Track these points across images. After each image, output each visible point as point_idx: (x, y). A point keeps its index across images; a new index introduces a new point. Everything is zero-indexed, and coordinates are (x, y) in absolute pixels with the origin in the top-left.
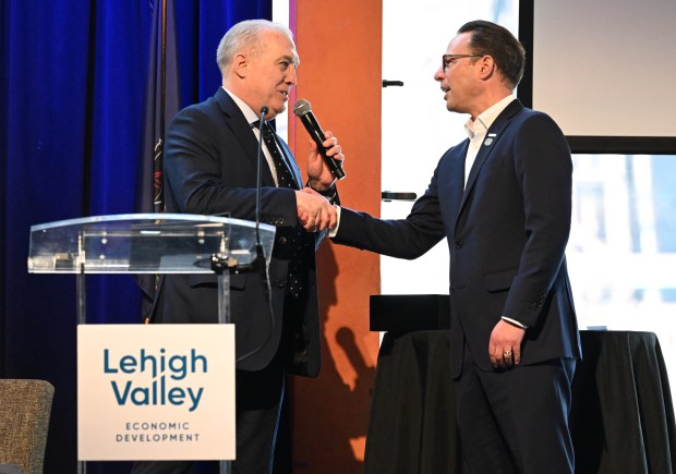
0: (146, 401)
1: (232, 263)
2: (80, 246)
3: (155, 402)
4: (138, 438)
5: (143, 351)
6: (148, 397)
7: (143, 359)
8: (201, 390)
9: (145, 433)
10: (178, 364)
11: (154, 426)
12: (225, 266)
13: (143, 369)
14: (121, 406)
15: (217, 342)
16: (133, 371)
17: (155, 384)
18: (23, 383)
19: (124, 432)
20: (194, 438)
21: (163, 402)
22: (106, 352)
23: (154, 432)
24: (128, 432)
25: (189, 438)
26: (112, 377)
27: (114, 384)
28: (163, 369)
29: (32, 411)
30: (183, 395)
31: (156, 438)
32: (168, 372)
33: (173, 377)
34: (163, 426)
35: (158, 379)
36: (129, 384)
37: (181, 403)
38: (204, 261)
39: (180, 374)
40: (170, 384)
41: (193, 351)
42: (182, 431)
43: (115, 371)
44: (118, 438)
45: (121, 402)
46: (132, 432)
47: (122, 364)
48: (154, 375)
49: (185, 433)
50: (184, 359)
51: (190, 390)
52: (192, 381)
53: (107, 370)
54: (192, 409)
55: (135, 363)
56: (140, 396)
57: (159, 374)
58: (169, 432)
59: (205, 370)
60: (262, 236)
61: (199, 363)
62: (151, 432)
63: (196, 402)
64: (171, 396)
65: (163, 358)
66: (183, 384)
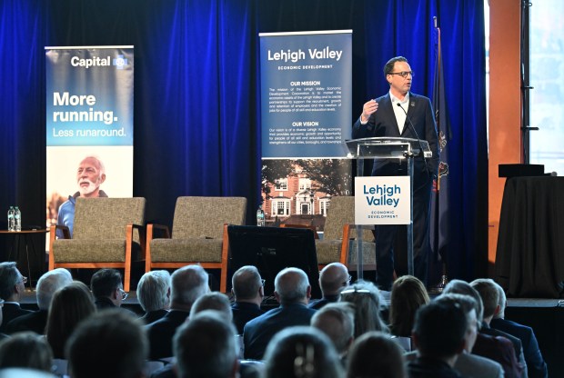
0: (379, 204)
3: (382, 204)
4: (376, 217)
5: (378, 186)
6: (379, 202)
7: (378, 189)
8: (398, 199)
9: (378, 215)
10: (390, 190)
11: (382, 213)
13: (377, 192)
14: (370, 206)
15: (404, 182)
16: (374, 193)
17: (382, 197)
19: (371, 215)
21: (385, 204)
22: (365, 186)
23: (382, 215)
25: (394, 217)
26: (367, 195)
27: (367, 198)
28: (384, 192)
30: (392, 202)
31: (382, 217)
32: (386, 193)
33: (388, 195)
34: (385, 212)
36: (373, 197)
37: (391, 204)
39: (391, 194)
40: (387, 198)
41: (395, 186)
42: (391, 214)
43: (368, 193)
44: (369, 217)
45: (370, 204)
46: (374, 215)
47: (370, 191)
48: (382, 194)
49: (393, 215)
50: (392, 189)
51: (394, 200)
52: (395, 196)
53: (365, 193)
54: (395, 207)
55: (375, 190)
56: (376, 202)
57: (384, 194)
58: (387, 214)
59: (400, 192)
62: (380, 215)
63: (396, 204)
64: (387, 202)
65: (385, 188)
66: (392, 198)
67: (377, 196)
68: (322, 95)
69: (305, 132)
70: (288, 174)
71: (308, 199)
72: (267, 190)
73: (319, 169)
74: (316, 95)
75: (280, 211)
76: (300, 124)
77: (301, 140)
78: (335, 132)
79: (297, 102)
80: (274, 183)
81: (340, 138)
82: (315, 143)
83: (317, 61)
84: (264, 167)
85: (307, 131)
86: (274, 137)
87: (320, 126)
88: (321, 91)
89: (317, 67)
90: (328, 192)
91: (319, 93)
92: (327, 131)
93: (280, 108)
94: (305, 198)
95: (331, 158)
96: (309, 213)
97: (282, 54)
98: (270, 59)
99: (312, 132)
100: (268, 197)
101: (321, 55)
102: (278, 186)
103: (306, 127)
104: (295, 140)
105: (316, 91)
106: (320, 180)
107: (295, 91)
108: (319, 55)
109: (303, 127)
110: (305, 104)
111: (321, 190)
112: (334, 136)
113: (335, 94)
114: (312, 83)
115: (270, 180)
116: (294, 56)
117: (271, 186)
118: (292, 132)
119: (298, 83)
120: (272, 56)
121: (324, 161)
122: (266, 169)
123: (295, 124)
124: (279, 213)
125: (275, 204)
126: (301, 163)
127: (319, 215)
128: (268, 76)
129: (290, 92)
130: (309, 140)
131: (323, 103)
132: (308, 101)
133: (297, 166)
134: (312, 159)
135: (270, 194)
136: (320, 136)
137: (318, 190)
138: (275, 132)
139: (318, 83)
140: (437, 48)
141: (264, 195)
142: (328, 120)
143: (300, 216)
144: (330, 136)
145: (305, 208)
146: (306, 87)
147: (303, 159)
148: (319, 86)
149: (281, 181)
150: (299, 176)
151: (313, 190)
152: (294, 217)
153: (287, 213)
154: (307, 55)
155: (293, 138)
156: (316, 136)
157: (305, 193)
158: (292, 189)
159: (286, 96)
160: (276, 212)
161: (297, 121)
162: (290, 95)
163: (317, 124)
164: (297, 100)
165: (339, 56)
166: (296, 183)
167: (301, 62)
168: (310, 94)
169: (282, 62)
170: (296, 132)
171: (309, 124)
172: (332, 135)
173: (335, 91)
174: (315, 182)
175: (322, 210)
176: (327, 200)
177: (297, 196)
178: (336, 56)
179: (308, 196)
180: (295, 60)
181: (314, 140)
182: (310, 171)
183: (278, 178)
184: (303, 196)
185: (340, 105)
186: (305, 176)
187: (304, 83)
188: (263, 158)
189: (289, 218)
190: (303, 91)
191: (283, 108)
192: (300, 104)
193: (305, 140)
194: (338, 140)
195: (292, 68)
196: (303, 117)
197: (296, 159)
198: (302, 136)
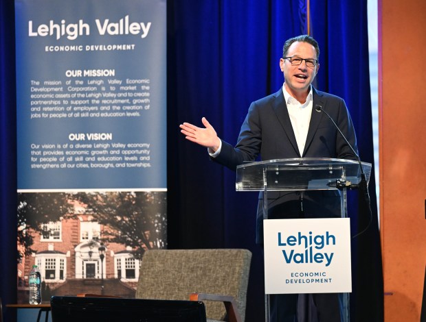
0: (302, 261)
1: (348, 184)
2: (264, 176)
3: (307, 262)
4: (298, 282)
5: (299, 233)
6: (303, 259)
7: (300, 238)
8: (332, 254)
9: (302, 278)
10: (319, 240)
11: (307, 275)
12: (344, 186)
13: (300, 243)
14: (288, 264)
15: (340, 227)
16: (294, 244)
17: (306, 251)
18: (234, 251)
19: (290, 278)
20: (329, 281)
21: (311, 262)
22: (279, 234)
23: (307, 278)
24: (292, 278)
25: (326, 281)
26: (283, 248)
27: (284, 252)
28: (311, 243)
29: (240, 266)
30: (322, 257)
31: (308, 281)
32: (314, 245)
33: (316, 247)
34: (311, 274)
35: (308, 248)
36: (292, 251)
37: (321, 261)
38: (332, 183)
39: (320, 246)
40: (315, 251)
41: (327, 233)
42: (322, 277)
43: (285, 244)
44: (287, 281)
45: (288, 261)
46: (294, 278)
47: (288, 241)
48: (306, 246)
49: (324, 278)
50: (322, 237)
51: (326, 254)
52: (327, 249)
53: (280, 244)
54: (327, 265)
55: (295, 240)
57: (309, 246)
58: (315, 278)
59: (334, 243)
60: (364, 169)
61: (331, 239)
62: (305, 278)
63: (329, 261)
64: (315, 258)
65: (311, 237)
66: (322, 251)
67: (300, 249)
68: (118, 91)
69: (90, 150)
70: (62, 215)
71: (96, 255)
72: (28, 241)
73: (113, 207)
74: (108, 91)
75: (49, 273)
76: (82, 137)
77: (84, 162)
78: (139, 149)
79: (76, 103)
80: (38, 229)
81: (148, 158)
82: (107, 166)
83: (108, 39)
84: (22, 205)
85: (93, 149)
86: (38, 157)
87: (115, 140)
88: (117, 86)
89: (110, 48)
90: (128, 244)
91: (112, 88)
92: (127, 148)
93: (48, 112)
94: (90, 253)
95: (133, 191)
96: (98, 276)
97: (52, 26)
98: (31, 34)
99: (101, 149)
100: (28, 252)
101: (118, 29)
102: (46, 234)
103: (92, 142)
104: (73, 162)
105: (107, 86)
106: (116, 225)
107: (73, 85)
108: (113, 29)
109: (86, 141)
110: (90, 105)
111: (117, 240)
112: (138, 156)
113: (139, 90)
114: (100, 73)
115: (33, 225)
116: (72, 30)
117: (33, 233)
118: (69, 149)
119: (79, 73)
120: (35, 30)
121: (122, 195)
122: (25, 208)
123: (73, 137)
124: (48, 276)
125: (40, 262)
126: (83, 198)
127: (113, 280)
128: (28, 61)
129: (65, 87)
130: (96, 162)
131: (121, 105)
132: (93, 101)
133: (76, 203)
134: (103, 191)
135: (33, 247)
136: (115, 155)
137: (113, 241)
138: (41, 149)
139: (112, 73)
140: (305, 21)
141: (21, 248)
142: (127, 130)
143: (83, 282)
144: (131, 155)
145: (90, 269)
146: (92, 78)
147: (87, 191)
148: (111, 78)
149: (51, 226)
150: (81, 218)
151: (104, 240)
152: (72, 282)
153: (61, 277)
154: (94, 28)
155: (70, 159)
156: (110, 155)
157: (91, 244)
158: (69, 239)
159: (59, 92)
160: (43, 275)
161: (77, 132)
162: (65, 91)
163: (109, 136)
164: (75, 99)
165: (146, 31)
166: (76, 229)
167: (83, 40)
168: (99, 91)
169: (51, 39)
170: (74, 149)
171: (96, 137)
172: (136, 155)
173: (139, 86)
174: (106, 228)
175: (119, 272)
176: (128, 256)
177: (77, 249)
178: (142, 32)
179: (95, 250)
180: (73, 36)
181: (103, 162)
182: (98, 210)
183: (46, 222)
184: (88, 249)
185: (148, 107)
186: (90, 218)
187: (86, 73)
188: (19, 191)
189: (64, 285)
190: (85, 85)
191: (54, 112)
192: (82, 105)
193: (89, 163)
194: (145, 161)
195: (67, 48)
196: (86, 125)
197: (75, 191)
198: (85, 156)
